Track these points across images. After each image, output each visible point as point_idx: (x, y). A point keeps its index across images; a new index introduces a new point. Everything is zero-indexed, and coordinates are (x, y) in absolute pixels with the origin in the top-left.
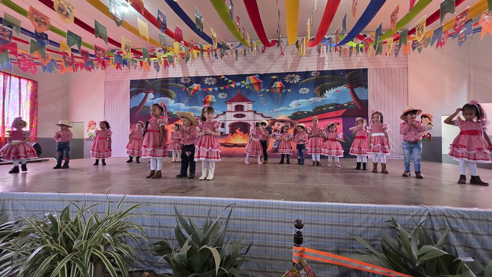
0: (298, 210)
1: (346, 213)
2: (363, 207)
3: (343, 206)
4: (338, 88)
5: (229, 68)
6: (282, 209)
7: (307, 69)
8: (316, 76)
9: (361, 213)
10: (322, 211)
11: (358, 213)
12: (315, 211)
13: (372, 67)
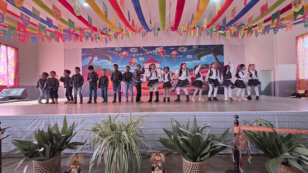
5: (145, 42)
7: (191, 44)
13: (226, 44)
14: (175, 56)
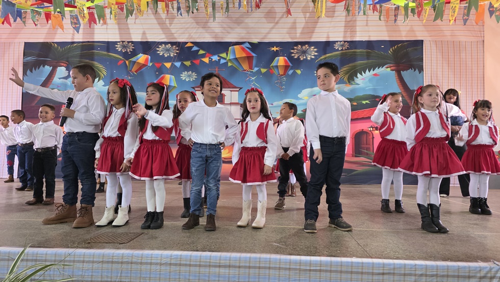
0: (310, 270)
1: (383, 274)
2: (408, 265)
3: (379, 264)
4: (377, 71)
5: (201, 30)
6: (286, 269)
7: (328, 37)
8: (342, 50)
9: (405, 275)
10: (347, 272)
11: (400, 275)
12: (336, 271)
13: (429, 38)
14: (281, 72)
